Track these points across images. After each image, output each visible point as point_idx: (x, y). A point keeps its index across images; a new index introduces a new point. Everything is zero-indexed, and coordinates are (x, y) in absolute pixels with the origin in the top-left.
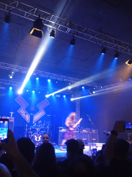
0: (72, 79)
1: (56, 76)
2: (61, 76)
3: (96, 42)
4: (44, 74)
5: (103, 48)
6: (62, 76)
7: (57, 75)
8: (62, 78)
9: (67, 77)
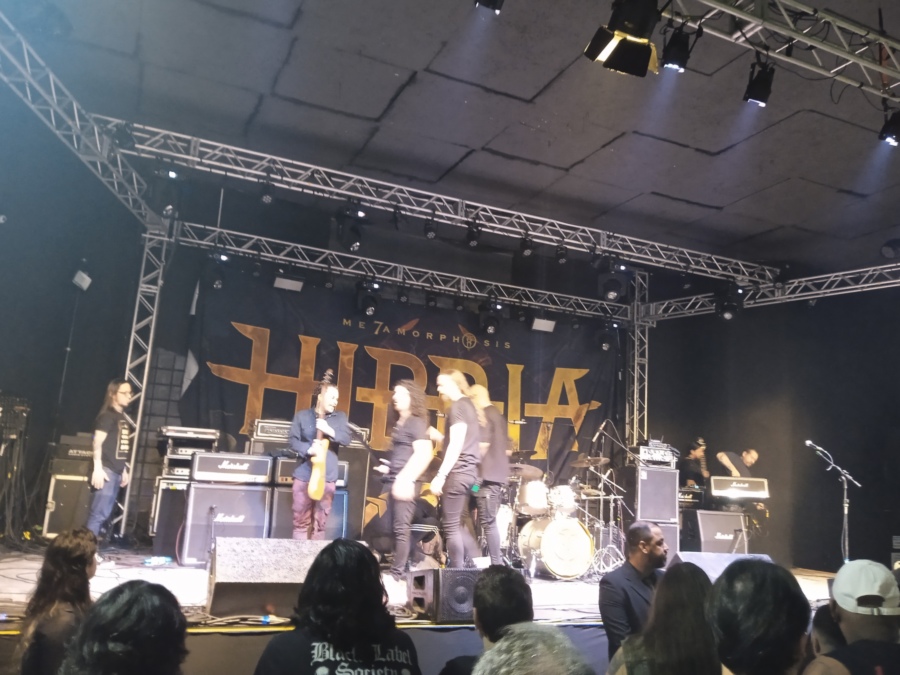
0: (632, 241)
1: (558, 228)
2: (581, 227)
3: (862, 85)
4: (501, 222)
5: (890, 113)
6: (586, 229)
7: (561, 226)
8: (586, 239)
9: (609, 237)
